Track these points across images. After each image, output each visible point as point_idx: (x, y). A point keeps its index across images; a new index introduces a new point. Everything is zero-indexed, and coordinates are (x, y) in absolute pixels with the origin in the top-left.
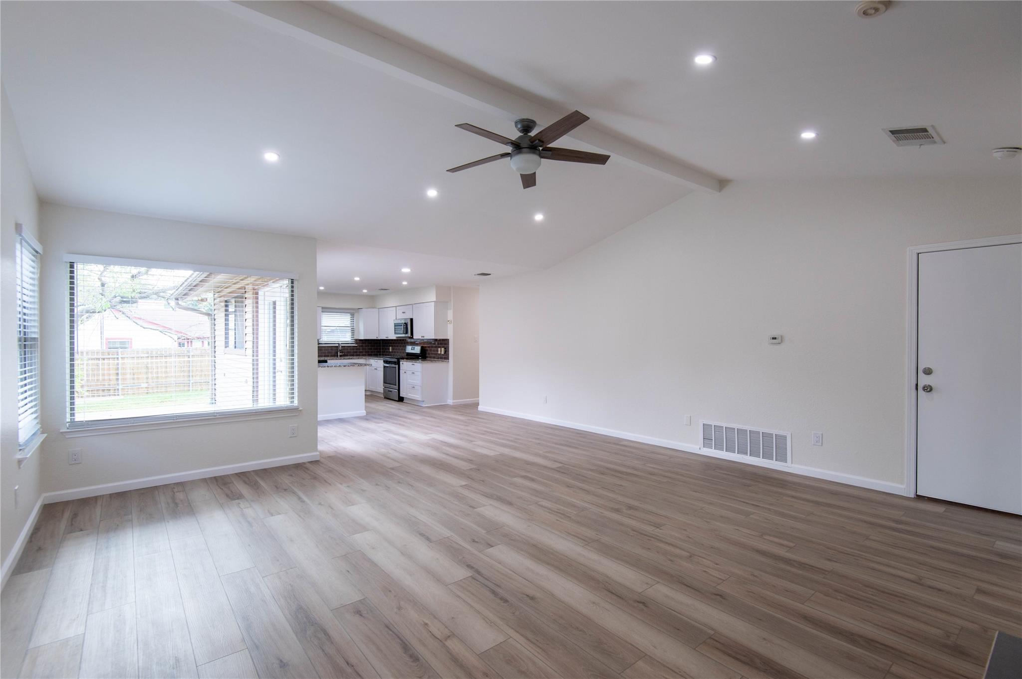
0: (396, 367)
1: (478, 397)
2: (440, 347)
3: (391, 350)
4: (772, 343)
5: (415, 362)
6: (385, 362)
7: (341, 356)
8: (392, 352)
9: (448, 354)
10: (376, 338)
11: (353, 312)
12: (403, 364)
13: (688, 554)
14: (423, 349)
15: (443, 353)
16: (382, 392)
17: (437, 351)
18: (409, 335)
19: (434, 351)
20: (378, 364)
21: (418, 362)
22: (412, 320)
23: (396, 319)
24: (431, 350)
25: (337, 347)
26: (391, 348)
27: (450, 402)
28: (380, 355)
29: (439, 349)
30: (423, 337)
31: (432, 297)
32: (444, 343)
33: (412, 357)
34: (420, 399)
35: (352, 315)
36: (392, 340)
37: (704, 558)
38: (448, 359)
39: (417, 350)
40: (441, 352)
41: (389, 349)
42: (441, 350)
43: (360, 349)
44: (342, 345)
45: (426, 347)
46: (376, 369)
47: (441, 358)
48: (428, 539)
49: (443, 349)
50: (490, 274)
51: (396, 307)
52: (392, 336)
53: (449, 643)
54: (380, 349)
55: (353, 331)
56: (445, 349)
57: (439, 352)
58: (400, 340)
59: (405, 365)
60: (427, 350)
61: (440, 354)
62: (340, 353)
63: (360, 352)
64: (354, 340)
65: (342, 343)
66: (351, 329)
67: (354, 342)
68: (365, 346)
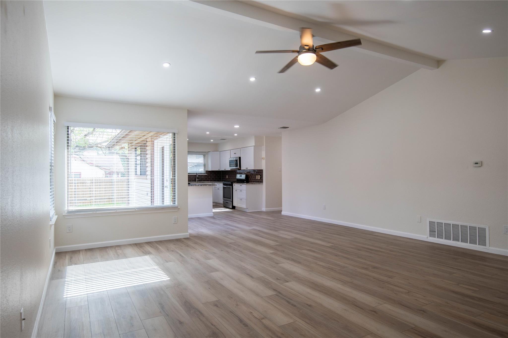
0: (230, 188)
1: (282, 207)
3: (227, 178)
4: (475, 167)
5: (242, 184)
6: (224, 184)
7: (198, 181)
8: (228, 179)
9: (263, 179)
10: (218, 170)
11: (205, 154)
12: (234, 185)
13: (407, 291)
14: (247, 176)
15: (259, 178)
16: (223, 203)
17: (256, 177)
18: (238, 167)
19: (254, 177)
20: (220, 186)
21: (244, 184)
22: (240, 158)
23: (230, 158)
24: (252, 177)
25: (195, 175)
26: (227, 176)
27: (264, 209)
28: (221, 180)
29: (257, 176)
30: (247, 168)
31: (252, 143)
32: (260, 172)
33: (240, 181)
34: (245, 207)
35: (204, 156)
36: (228, 171)
37: (417, 293)
38: (263, 182)
39: (243, 177)
40: (258, 178)
41: (226, 177)
42: (258, 177)
43: (209, 177)
44: (199, 174)
45: (248, 175)
46: (219, 189)
47: (258, 182)
48: (251, 277)
49: (259, 176)
50: (288, 127)
51: (230, 150)
52: (228, 168)
53: (263, 321)
54: (221, 177)
55: (205, 166)
56: (261, 176)
57: (257, 178)
58: (233, 171)
59: (236, 186)
60: (249, 177)
61: (258, 179)
62: (197, 179)
63: (209, 179)
64: (205, 171)
65: (198, 173)
66: (204, 164)
67: (205, 173)
68: (212, 175)
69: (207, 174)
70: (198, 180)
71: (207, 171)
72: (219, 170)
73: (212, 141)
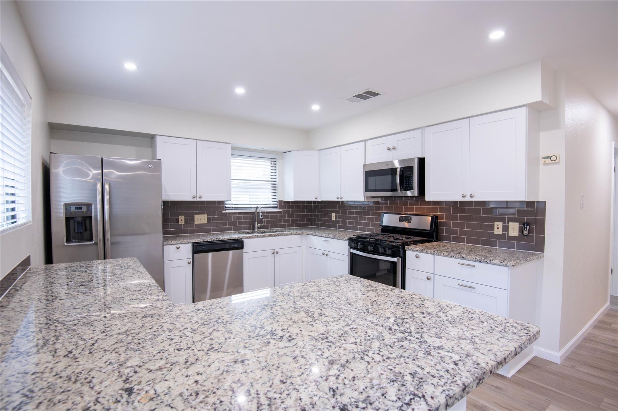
2: (498, 220)
3: (334, 219)
7: (259, 228)
8: (336, 221)
11: (274, 158)
17: (488, 227)
18: (416, 192)
19: (474, 226)
22: (422, 162)
24: (459, 225)
26: (334, 215)
28: (311, 224)
29: (498, 225)
35: (274, 163)
38: (541, 251)
39: (419, 222)
40: (507, 230)
41: (330, 217)
43: (284, 217)
44: (262, 211)
46: (325, 254)
49: (514, 225)
51: (365, 141)
52: (358, 196)
54: (311, 216)
55: (274, 187)
56: (527, 225)
57: (498, 232)
61: (503, 236)
62: (257, 224)
63: (284, 221)
64: (276, 203)
65: (262, 207)
66: (272, 184)
67: (276, 206)
68: (293, 212)
69: (280, 210)
70: (259, 225)
71: (280, 202)
72: (316, 198)
73: (316, 107)
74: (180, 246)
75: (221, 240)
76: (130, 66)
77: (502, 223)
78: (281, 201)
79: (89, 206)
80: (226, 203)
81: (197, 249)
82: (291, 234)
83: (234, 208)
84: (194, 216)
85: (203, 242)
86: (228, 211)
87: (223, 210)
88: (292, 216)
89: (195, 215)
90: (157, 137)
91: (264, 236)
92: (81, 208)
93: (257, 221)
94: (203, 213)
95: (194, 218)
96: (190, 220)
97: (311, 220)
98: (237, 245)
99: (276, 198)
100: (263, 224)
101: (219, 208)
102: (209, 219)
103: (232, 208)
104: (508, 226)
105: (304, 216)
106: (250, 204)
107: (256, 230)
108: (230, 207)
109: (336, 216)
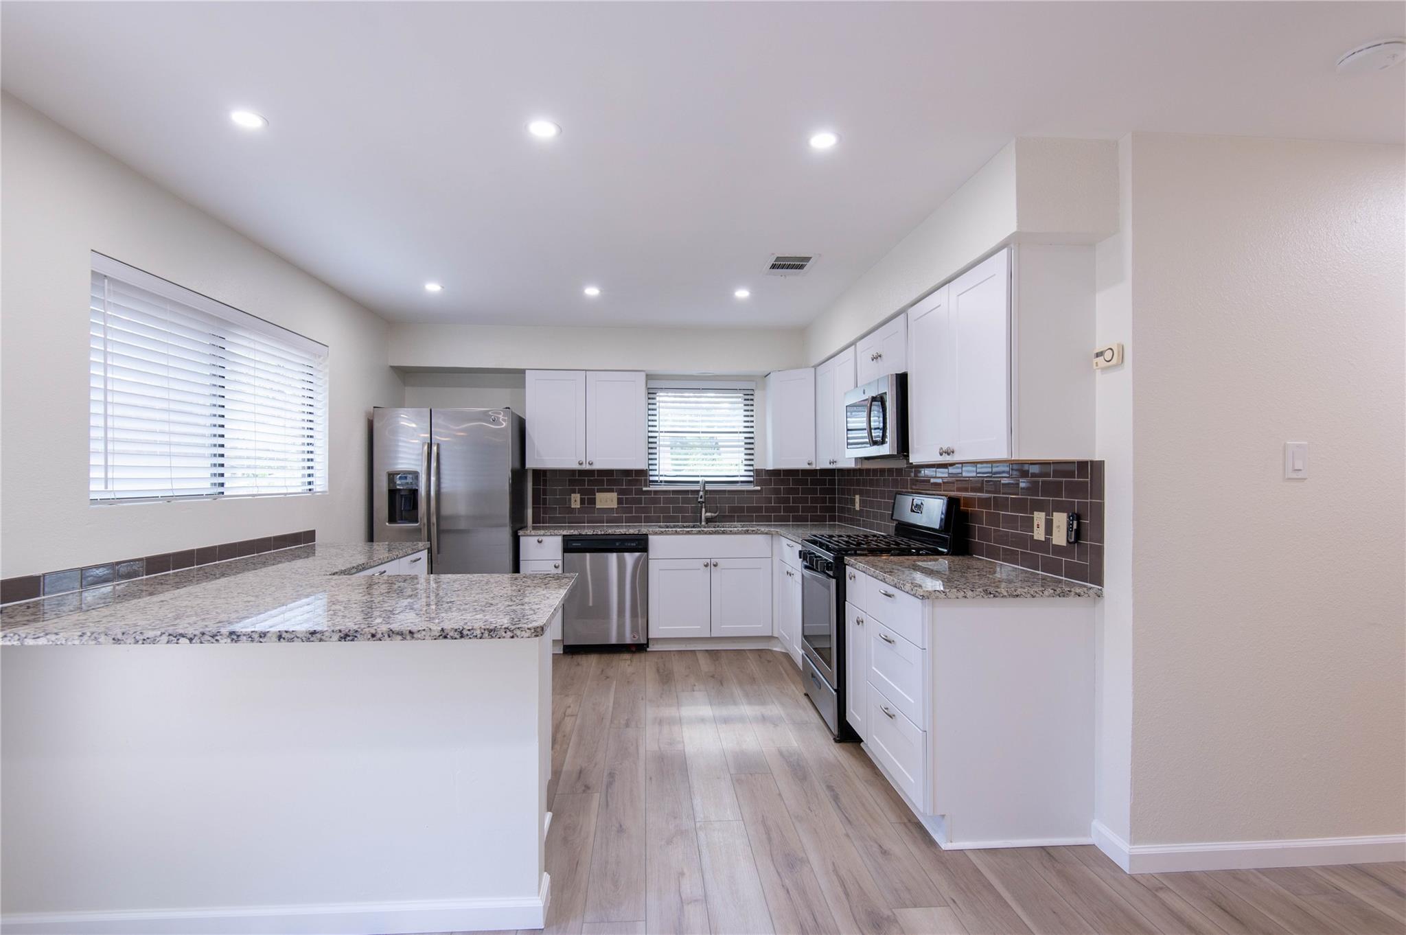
0: (830, 588)
2: (1039, 506)
3: (857, 507)
5: (897, 587)
6: (805, 556)
7: (708, 520)
9: (1099, 552)
10: (806, 466)
11: (750, 389)
12: (853, 577)
14: (953, 506)
15: (1060, 538)
16: (801, 667)
17: (1029, 524)
18: (895, 446)
19: (1011, 521)
22: (902, 381)
23: (855, 387)
24: (994, 520)
26: (857, 498)
28: (833, 519)
29: (1039, 518)
30: (949, 452)
32: (1071, 485)
35: (749, 397)
38: (1100, 582)
39: (931, 512)
40: (1050, 530)
41: (853, 502)
42: (1054, 523)
44: (708, 487)
45: (969, 502)
46: (790, 573)
47: (1057, 569)
49: (1060, 519)
51: (855, 343)
54: (833, 500)
55: (750, 445)
56: (1076, 517)
57: (1039, 534)
60: (974, 517)
61: (1045, 545)
62: (706, 512)
63: (767, 509)
64: (752, 474)
65: (709, 482)
66: (746, 438)
67: (751, 479)
68: (789, 491)
69: (759, 488)
70: (709, 514)
71: (758, 472)
73: (742, 294)
74: (544, 538)
75: (609, 535)
76: (433, 287)
77: (1044, 513)
78: (762, 470)
79: (416, 475)
80: (651, 473)
81: (570, 546)
82: (747, 532)
83: (666, 482)
84: (595, 495)
85: (580, 535)
86: (653, 488)
87: (646, 486)
88: (786, 500)
89: (597, 494)
90: (527, 371)
91: (688, 533)
92: (406, 478)
93: (705, 507)
94: (611, 491)
95: (595, 498)
96: (589, 501)
97: (832, 509)
98: (635, 545)
99: (752, 465)
100: (716, 515)
101: (637, 482)
102: (620, 501)
103: (661, 482)
104: (1052, 520)
105: (814, 500)
106: (698, 476)
107: (703, 523)
108: (657, 481)
109: (860, 500)
